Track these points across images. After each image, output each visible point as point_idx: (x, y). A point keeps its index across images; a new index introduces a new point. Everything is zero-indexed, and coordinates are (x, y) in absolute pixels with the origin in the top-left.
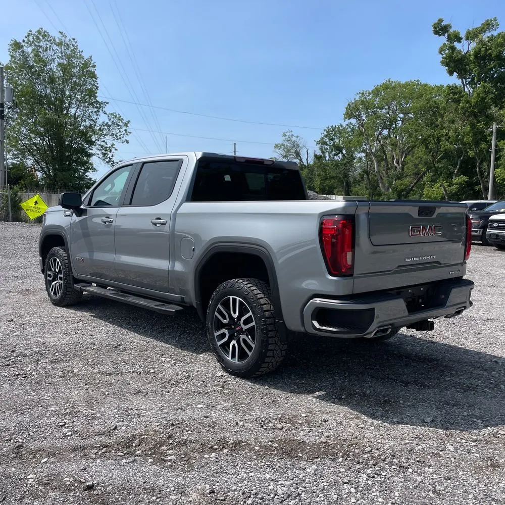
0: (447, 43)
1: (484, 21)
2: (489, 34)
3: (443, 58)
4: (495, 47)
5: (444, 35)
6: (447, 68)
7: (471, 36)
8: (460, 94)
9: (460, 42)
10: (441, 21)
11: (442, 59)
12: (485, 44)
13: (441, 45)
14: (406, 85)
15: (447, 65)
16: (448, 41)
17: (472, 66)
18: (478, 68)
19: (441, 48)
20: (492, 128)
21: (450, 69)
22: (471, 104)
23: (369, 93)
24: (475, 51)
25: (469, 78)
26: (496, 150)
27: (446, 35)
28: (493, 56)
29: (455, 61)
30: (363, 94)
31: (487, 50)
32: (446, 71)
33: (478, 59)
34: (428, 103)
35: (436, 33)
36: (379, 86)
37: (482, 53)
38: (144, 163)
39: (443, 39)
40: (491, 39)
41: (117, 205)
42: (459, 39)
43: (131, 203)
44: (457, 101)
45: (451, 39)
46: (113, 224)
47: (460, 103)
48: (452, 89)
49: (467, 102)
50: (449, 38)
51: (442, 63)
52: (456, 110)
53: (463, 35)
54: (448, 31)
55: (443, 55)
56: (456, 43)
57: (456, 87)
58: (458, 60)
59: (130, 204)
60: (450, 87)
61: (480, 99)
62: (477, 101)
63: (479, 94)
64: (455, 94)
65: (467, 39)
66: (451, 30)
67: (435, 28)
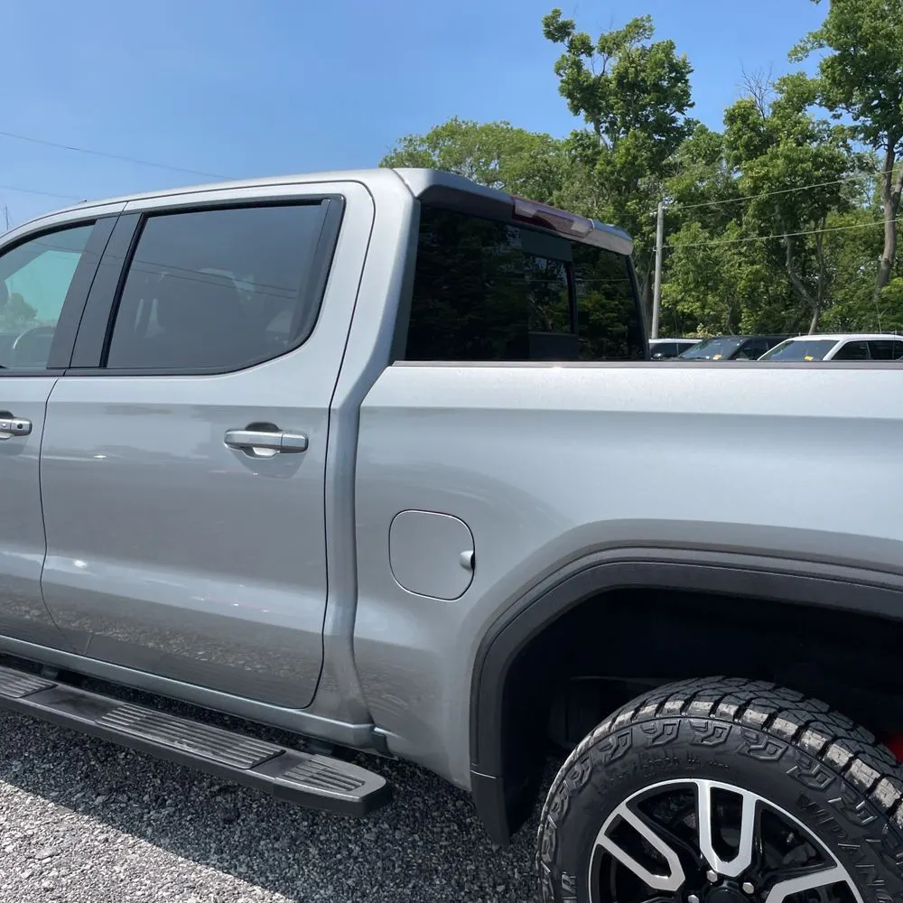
0: (567, 54)
1: (630, 21)
2: (639, 45)
3: (562, 81)
4: (652, 68)
5: (562, 41)
6: (569, 100)
7: (609, 47)
8: (594, 149)
9: (590, 55)
10: (557, 13)
11: (560, 84)
12: (633, 62)
13: (558, 58)
14: (488, 130)
15: (570, 95)
16: (569, 51)
17: (612, 100)
18: (622, 103)
19: (558, 63)
20: (657, 211)
21: (575, 103)
22: (614, 166)
23: (423, 141)
24: (618, 73)
25: (605, 122)
26: (663, 250)
27: (566, 40)
28: (648, 83)
29: (582, 90)
30: (411, 140)
31: (637, 73)
32: (567, 106)
33: (623, 88)
34: (534, 162)
35: (550, 35)
36: (439, 129)
37: (630, 76)
38: (148, 215)
39: (561, 48)
40: (644, 53)
41: (42, 368)
42: (589, 50)
43: (104, 363)
44: (591, 161)
45: (576, 48)
46: (32, 441)
47: (595, 164)
48: (581, 139)
49: (609, 163)
50: (572, 46)
51: (562, 90)
52: (589, 176)
53: (594, 42)
54: (568, 34)
55: (561, 76)
56: (583, 57)
57: (587, 136)
58: (589, 86)
59: (103, 365)
60: (576, 135)
61: (630, 158)
62: (626, 162)
63: (628, 150)
64: (585, 148)
65: (602, 50)
66: (575, 32)
67: (547, 25)
